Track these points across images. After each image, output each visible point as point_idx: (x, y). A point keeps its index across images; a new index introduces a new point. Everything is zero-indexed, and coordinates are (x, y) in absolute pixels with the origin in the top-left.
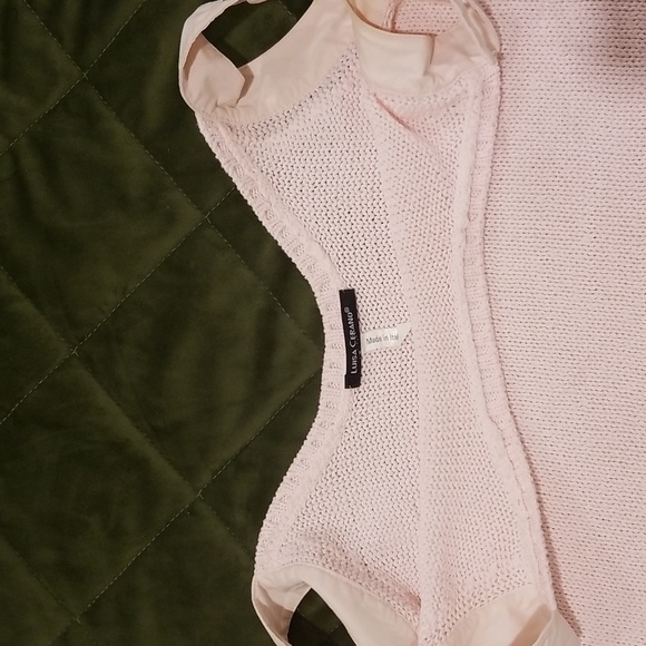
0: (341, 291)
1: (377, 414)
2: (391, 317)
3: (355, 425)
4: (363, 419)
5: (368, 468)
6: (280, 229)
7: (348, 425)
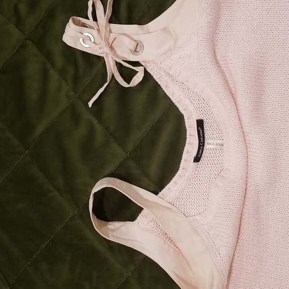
0: (197, 120)
1: (204, 175)
2: (218, 132)
3: (194, 178)
4: (198, 176)
5: (196, 199)
6: (172, 93)
7: (191, 178)
